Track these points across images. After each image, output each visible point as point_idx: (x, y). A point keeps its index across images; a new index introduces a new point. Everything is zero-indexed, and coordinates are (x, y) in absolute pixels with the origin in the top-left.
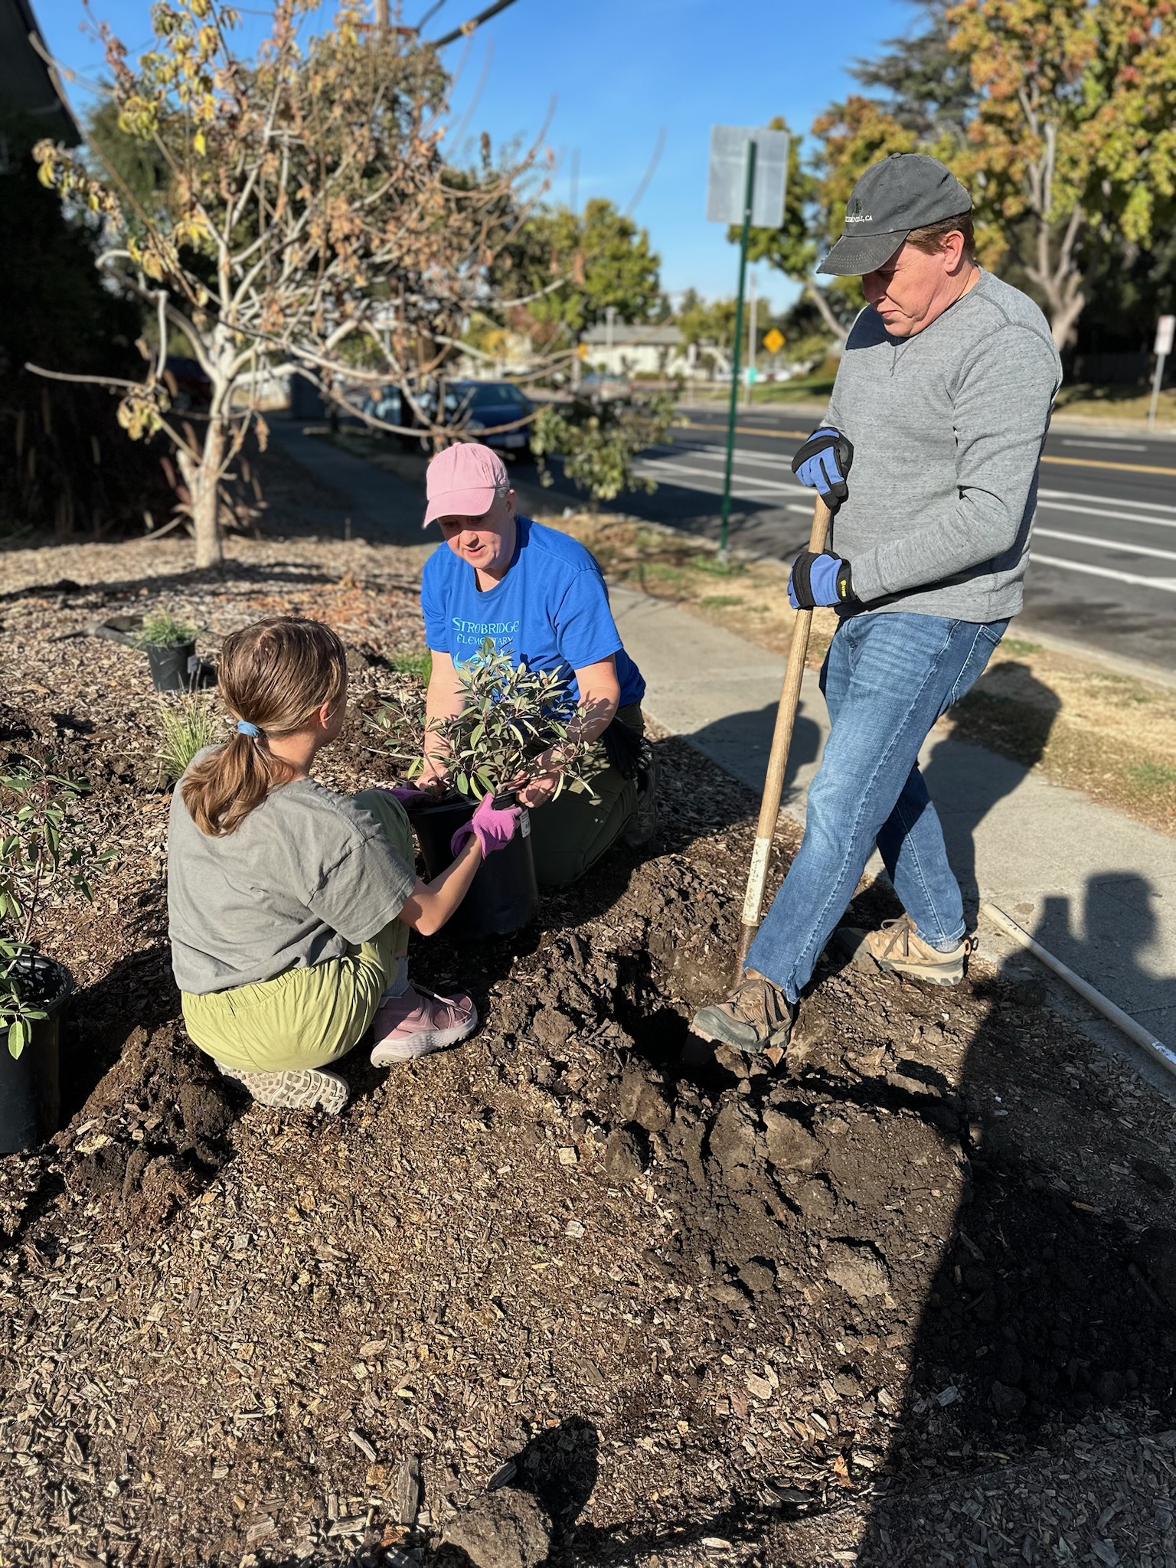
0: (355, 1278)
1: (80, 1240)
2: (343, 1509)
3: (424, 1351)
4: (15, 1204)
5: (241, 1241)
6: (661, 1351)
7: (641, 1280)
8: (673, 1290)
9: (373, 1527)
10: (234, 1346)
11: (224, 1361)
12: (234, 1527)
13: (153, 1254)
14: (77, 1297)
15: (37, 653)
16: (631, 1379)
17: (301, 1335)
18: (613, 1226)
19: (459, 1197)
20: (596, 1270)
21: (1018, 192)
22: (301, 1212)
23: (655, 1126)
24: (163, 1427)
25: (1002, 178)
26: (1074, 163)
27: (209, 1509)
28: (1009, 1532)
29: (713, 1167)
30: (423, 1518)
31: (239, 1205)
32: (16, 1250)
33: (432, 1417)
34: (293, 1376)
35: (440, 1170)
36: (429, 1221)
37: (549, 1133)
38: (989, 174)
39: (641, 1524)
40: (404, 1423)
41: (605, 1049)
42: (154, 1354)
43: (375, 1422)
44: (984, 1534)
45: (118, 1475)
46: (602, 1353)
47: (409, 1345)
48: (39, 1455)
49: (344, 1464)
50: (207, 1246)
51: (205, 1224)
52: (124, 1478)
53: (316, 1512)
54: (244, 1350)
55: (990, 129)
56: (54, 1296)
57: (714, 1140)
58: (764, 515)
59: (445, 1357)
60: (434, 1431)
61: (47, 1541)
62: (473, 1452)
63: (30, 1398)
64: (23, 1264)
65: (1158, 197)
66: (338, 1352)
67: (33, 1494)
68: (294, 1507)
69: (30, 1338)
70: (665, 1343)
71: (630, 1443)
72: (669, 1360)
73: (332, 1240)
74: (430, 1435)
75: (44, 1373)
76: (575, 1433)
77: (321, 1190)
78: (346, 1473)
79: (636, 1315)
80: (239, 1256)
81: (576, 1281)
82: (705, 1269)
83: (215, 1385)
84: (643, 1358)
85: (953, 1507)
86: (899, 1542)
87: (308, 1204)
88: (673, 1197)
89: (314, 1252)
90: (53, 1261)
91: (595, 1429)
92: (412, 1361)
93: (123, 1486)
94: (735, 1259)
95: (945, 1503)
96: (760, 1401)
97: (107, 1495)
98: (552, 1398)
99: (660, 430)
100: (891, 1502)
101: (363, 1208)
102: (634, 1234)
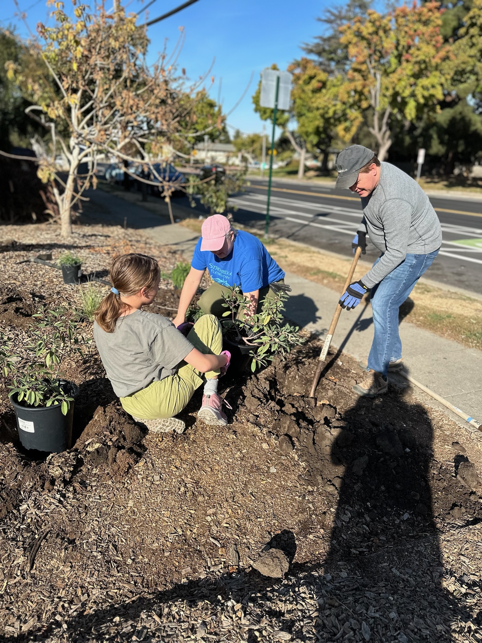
0: (200, 489)
1: (94, 481)
2: (213, 563)
3: (230, 511)
4: (69, 468)
5: (157, 478)
6: (310, 508)
7: (299, 486)
8: (310, 488)
9: (225, 567)
10: (163, 512)
11: (160, 518)
12: (176, 571)
13: (125, 484)
14: (100, 500)
15: (12, 268)
16: (301, 517)
17: (186, 508)
18: (286, 468)
19: (231, 461)
20: (283, 483)
21: (366, 99)
22: (177, 468)
23: (295, 435)
24: (143, 540)
25: (361, 93)
26: (387, 89)
27: (166, 566)
28: (434, 555)
29: (317, 447)
30: (241, 564)
31: (153, 466)
32: (71, 485)
33: (237, 532)
34: (186, 521)
35: (222, 452)
36: (222, 468)
37: (258, 439)
38: (356, 91)
39: (315, 561)
40: (228, 535)
41: (271, 410)
42: (134, 517)
43: (217, 535)
44: (427, 556)
45: (130, 557)
46: (290, 509)
47: (224, 509)
48: (100, 552)
49: (210, 548)
50: (145, 480)
51: (142, 473)
52: (133, 558)
53: (204, 564)
54: (167, 513)
55: (356, 74)
56: (91, 500)
57: (316, 438)
58: (277, 221)
59: (238, 513)
60: (239, 536)
61: (111, 579)
62: (253, 542)
63: (92, 534)
64: (75, 490)
65: (418, 104)
66: (200, 513)
67: (102, 565)
68: (196, 563)
69: (86, 514)
70: (311, 505)
71: (305, 537)
72: (313, 511)
73: (189, 476)
74: (238, 538)
75: (95, 525)
76: (286, 535)
77: (181, 459)
78: (211, 551)
79: (299, 497)
80: (158, 483)
81: (277, 487)
82: (320, 481)
83: (158, 526)
84: (304, 511)
85: (415, 548)
86: (400, 560)
87: (178, 464)
88: (305, 458)
89: (183, 481)
90: (86, 488)
91: (293, 533)
92: (226, 515)
93: (133, 560)
94: (329, 477)
95: (413, 548)
96: (345, 522)
97: (128, 563)
98: (276, 524)
99: (239, 186)
100: (395, 549)
101: (198, 465)
102: (293, 471)
